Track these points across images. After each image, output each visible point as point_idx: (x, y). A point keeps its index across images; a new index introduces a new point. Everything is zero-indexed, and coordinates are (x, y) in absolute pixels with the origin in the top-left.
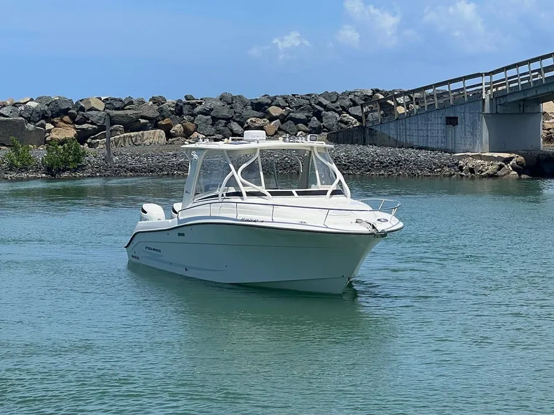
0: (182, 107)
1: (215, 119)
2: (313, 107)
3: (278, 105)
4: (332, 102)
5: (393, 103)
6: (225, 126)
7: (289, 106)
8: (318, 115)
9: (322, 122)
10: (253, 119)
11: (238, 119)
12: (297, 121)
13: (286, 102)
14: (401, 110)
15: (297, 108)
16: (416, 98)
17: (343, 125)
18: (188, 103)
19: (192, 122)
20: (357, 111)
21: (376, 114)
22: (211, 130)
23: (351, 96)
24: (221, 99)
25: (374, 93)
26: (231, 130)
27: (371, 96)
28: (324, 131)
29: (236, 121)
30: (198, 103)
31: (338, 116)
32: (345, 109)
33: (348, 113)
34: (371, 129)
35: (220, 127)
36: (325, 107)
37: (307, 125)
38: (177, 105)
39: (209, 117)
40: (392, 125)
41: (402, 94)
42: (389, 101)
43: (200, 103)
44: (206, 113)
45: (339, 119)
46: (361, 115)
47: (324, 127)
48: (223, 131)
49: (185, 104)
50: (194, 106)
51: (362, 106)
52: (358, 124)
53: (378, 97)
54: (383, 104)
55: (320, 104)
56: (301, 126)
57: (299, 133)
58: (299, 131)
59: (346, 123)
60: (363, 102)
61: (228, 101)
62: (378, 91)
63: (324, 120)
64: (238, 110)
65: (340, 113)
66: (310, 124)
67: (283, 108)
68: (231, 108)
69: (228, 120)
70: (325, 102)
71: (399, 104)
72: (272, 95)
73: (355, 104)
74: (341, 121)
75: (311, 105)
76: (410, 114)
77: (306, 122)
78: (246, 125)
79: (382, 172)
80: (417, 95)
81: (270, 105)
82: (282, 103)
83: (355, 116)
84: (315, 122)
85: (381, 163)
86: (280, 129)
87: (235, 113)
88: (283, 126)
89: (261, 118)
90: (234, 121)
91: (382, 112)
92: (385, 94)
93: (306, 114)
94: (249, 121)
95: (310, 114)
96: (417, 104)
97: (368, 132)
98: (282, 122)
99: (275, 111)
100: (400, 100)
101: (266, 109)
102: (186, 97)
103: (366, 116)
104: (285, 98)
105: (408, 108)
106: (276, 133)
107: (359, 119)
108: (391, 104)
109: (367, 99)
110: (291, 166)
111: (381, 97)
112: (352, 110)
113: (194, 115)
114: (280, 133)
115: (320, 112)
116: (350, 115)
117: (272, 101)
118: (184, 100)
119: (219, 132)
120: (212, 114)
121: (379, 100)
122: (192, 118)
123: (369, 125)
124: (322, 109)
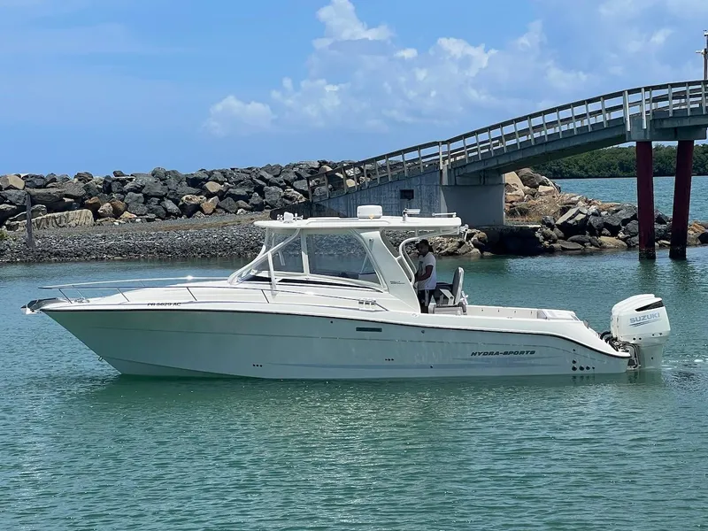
0: (110, 184)
1: (147, 197)
2: (255, 183)
3: (217, 181)
4: (275, 176)
5: (342, 176)
6: (159, 204)
7: (227, 182)
8: (260, 190)
9: (264, 198)
10: (189, 196)
11: (172, 197)
12: (237, 198)
13: (225, 176)
14: (351, 183)
15: (237, 183)
16: (367, 170)
17: (288, 202)
18: (118, 180)
19: (122, 200)
20: (302, 185)
21: (323, 188)
22: (143, 209)
23: (296, 169)
24: (153, 175)
25: (321, 165)
26: (165, 209)
27: (317, 169)
28: (267, 208)
29: (171, 199)
30: (129, 179)
31: (281, 191)
32: (289, 184)
33: (292, 187)
34: (318, 205)
35: (153, 206)
36: (267, 181)
37: (248, 202)
38: (105, 182)
39: (141, 195)
40: (341, 201)
41: (352, 165)
42: (337, 174)
43: (131, 180)
44: (137, 190)
45: (283, 194)
46: (307, 189)
47: (267, 204)
48: (156, 210)
49: (113, 181)
50: (124, 182)
51: (308, 179)
52: (304, 200)
53: (325, 169)
54: (331, 177)
55: (262, 178)
56: (241, 202)
57: (239, 211)
58: (239, 208)
59: (291, 199)
60: (309, 175)
61: (161, 176)
62: (325, 163)
63: (266, 196)
64: (173, 186)
65: (284, 188)
66: (251, 201)
67: (222, 183)
68: (165, 184)
69: (162, 198)
70: (268, 176)
71: (348, 177)
72: (208, 170)
73: (300, 177)
74: (286, 197)
75: (252, 179)
76: (360, 188)
77: (246, 198)
78: (181, 203)
79: (332, 252)
80: (368, 166)
81: (207, 181)
82: (221, 178)
83: (301, 191)
84: (256, 199)
85: (331, 242)
86: (218, 207)
87: (169, 190)
88: (222, 204)
89: (198, 195)
90: (168, 198)
91: (330, 186)
92: (333, 166)
93: (247, 190)
94: (184, 198)
95: (252, 190)
96: (369, 176)
97: (314, 208)
98: (221, 199)
99: (212, 187)
100: (350, 172)
101: (202, 184)
102: (114, 173)
103: (313, 191)
104: (223, 173)
105: (358, 181)
106: (214, 211)
107: (305, 194)
108: (339, 177)
109: (314, 172)
110: (231, 247)
111: (329, 169)
112: (297, 184)
113: (124, 193)
114: (219, 210)
115: (262, 187)
116: (295, 189)
117: (210, 176)
118: (113, 176)
119: (151, 211)
120: (144, 191)
121: (327, 173)
122: (123, 196)
123: (317, 200)
124: (264, 184)
